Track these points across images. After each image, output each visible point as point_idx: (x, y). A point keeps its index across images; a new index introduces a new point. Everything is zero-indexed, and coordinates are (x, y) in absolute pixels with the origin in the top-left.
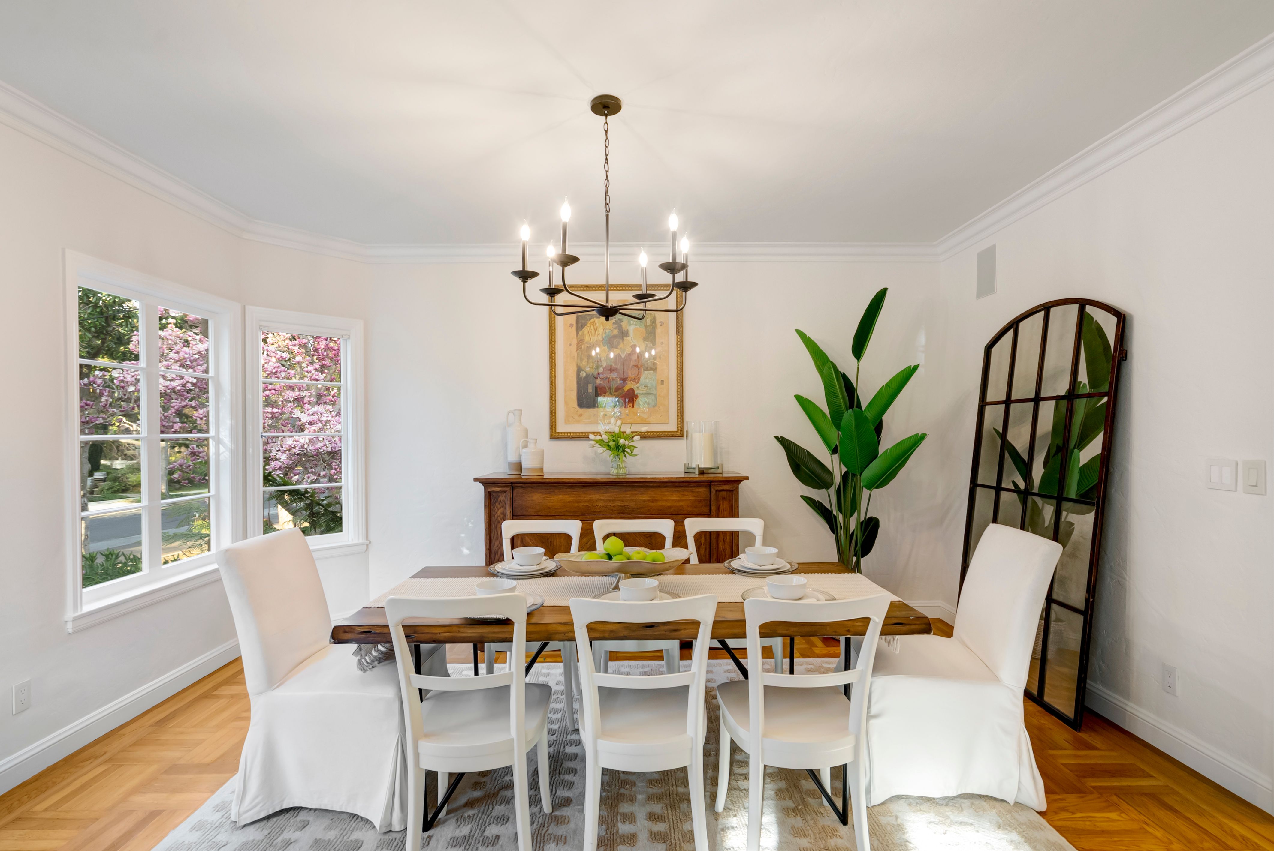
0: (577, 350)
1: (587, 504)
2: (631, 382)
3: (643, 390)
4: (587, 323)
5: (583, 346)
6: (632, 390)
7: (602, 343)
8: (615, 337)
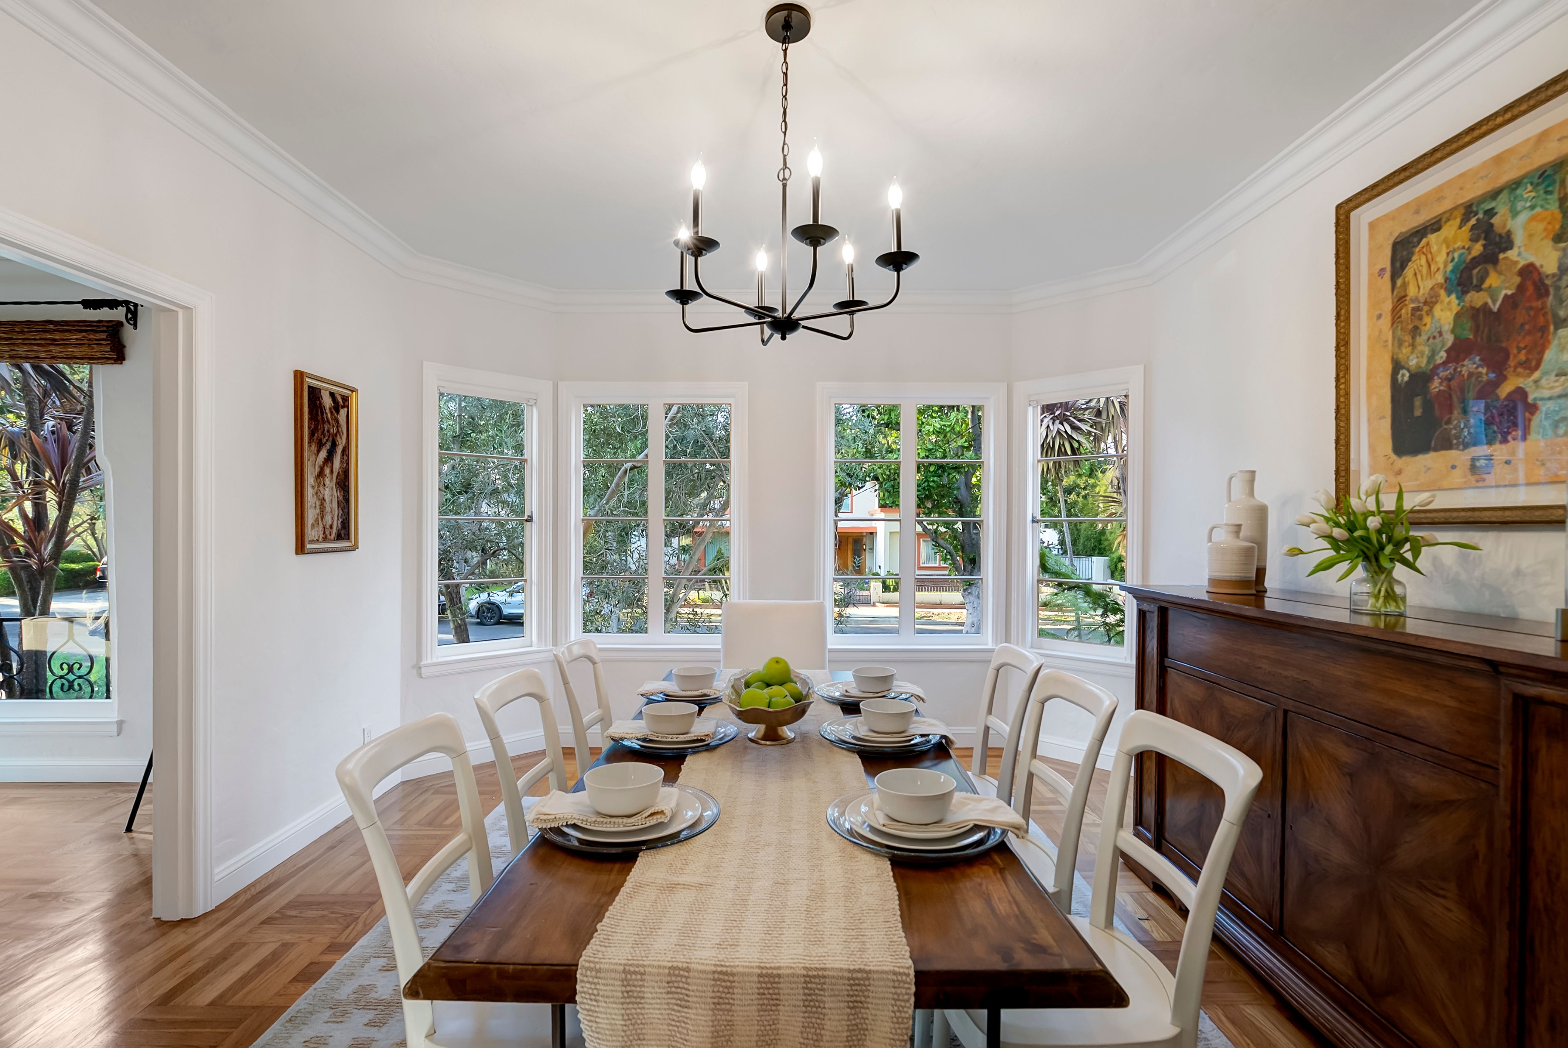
0: (1393, 324)
1: (1246, 660)
2: (1520, 370)
3: (1552, 388)
4: (1413, 253)
5: (1403, 311)
6: (1521, 393)
7: (1446, 289)
8: (1476, 262)
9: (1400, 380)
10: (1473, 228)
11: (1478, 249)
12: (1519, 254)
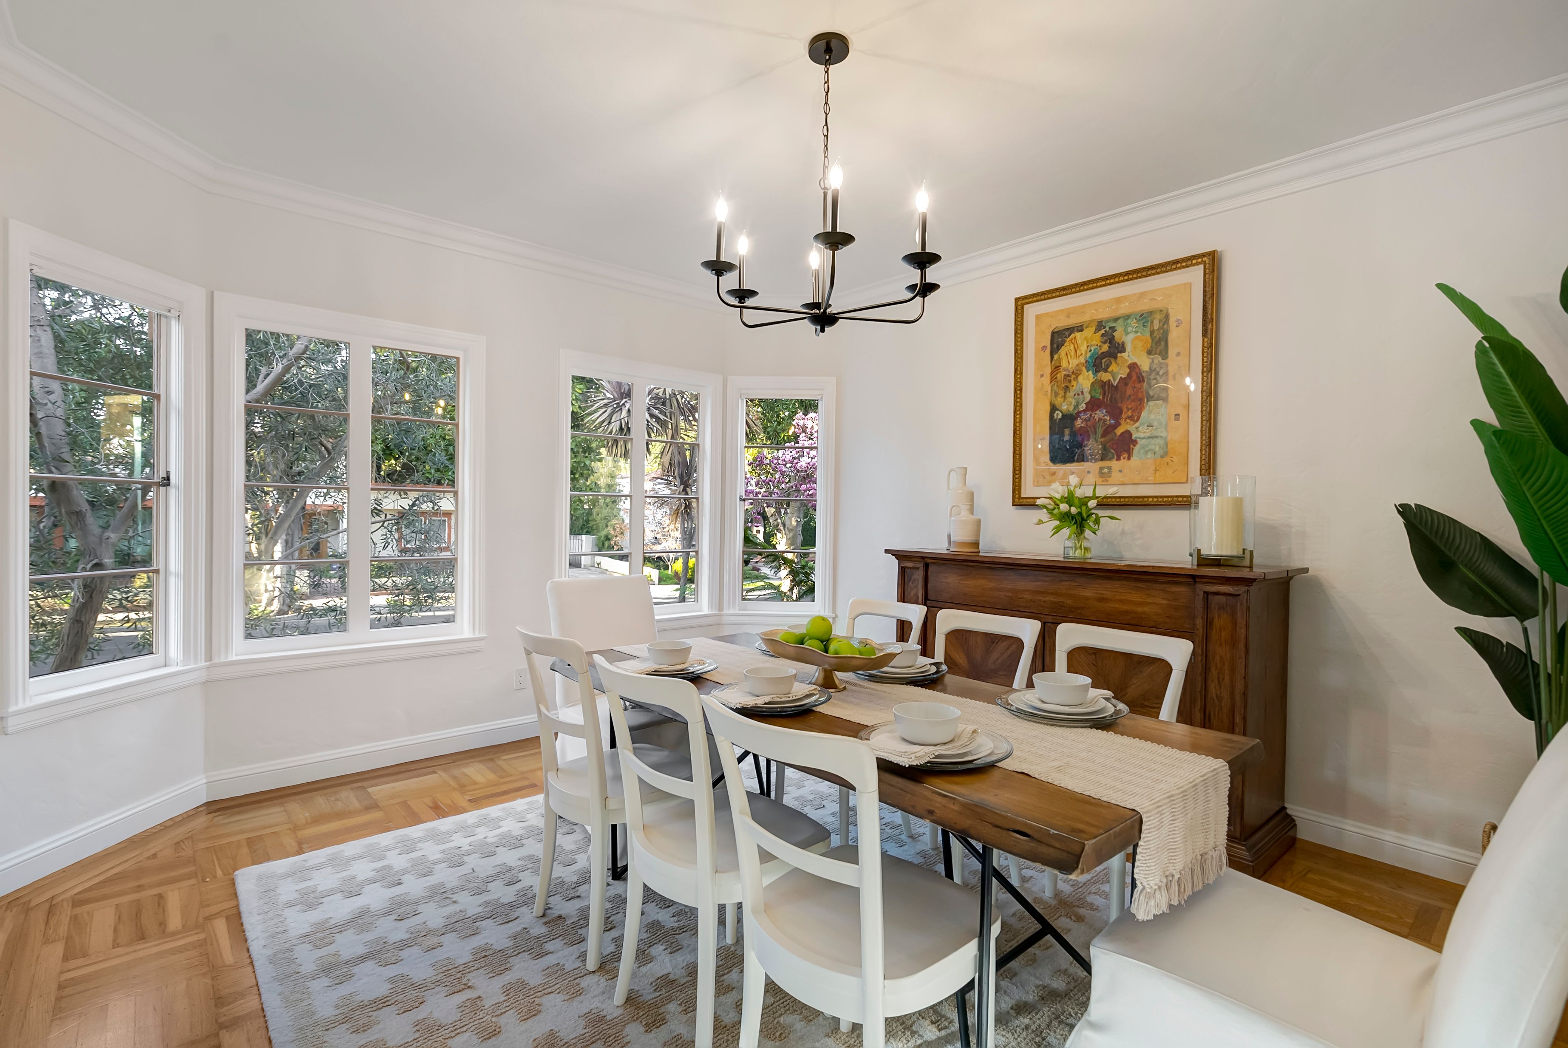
0: (1051, 382)
2: (1128, 420)
3: (1145, 432)
4: (1065, 341)
5: (1058, 375)
6: (1128, 433)
7: (1086, 367)
8: (1104, 355)
9: (1055, 417)
10: (1103, 335)
11: (1105, 348)
12: (1129, 356)
